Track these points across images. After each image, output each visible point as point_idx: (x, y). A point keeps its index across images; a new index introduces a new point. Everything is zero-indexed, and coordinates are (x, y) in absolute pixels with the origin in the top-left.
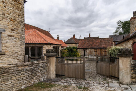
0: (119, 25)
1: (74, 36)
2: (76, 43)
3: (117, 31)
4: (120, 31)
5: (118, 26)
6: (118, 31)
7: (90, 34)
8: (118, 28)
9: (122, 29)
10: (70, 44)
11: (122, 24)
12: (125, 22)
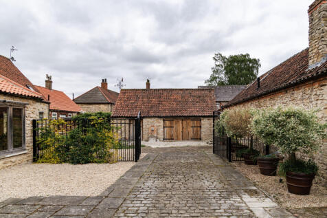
0: (218, 63)
1: (104, 83)
2: (108, 103)
3: (213, 78)
4: (221, 79)
5: (216, 65)
6: (216, 78)
7: (148, 81)
8: (216, 71)
9: (226, 73)
10: (91, 106)
11: (225, 62)
12: (231, 57)
